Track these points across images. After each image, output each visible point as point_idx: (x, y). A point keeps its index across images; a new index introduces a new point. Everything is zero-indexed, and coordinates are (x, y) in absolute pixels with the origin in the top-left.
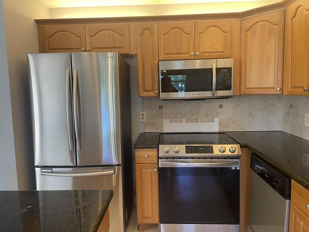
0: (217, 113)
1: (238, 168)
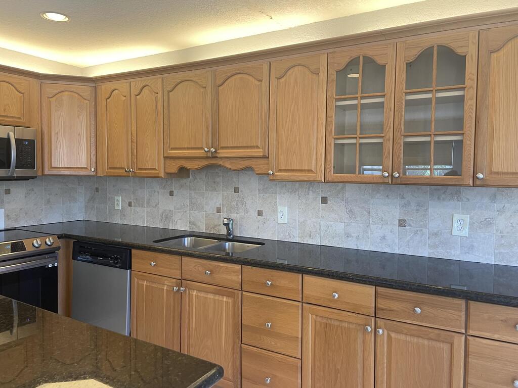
0: (3, 201)
1: (56, 265)
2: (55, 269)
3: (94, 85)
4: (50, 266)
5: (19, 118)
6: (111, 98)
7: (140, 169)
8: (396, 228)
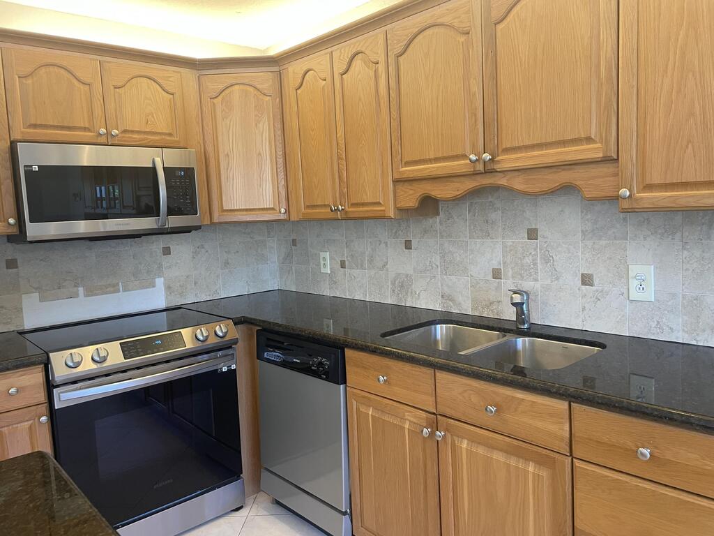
0: (160, 266)
1: (233, 367)
2: (232, 373)
3: (276, 69)
4: (225, 369)
5: (170, 135)
6: (303, 87)
7: (353, 205)
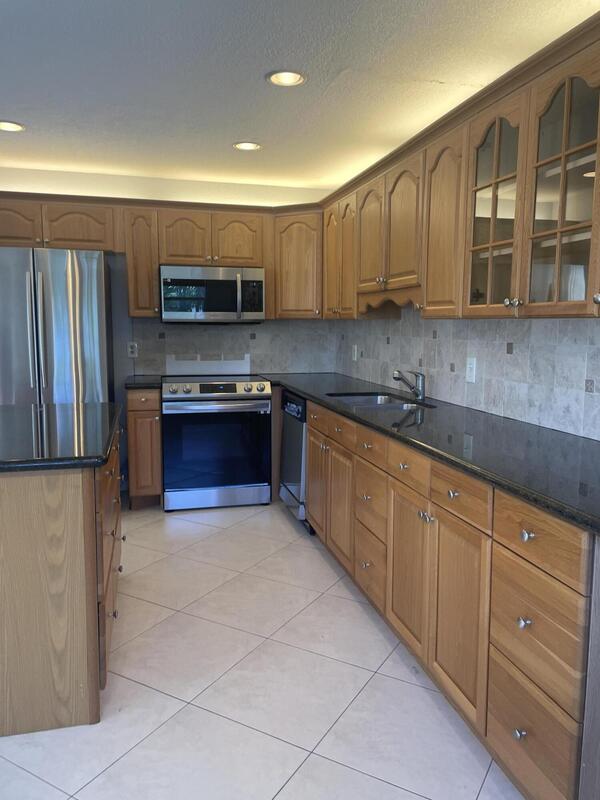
0: (248, 347)
1: (268, 412)
2: (268, 417)
3: (321, 211)
4: (263, 412)
5: (252, 259)
7: (343, 309)
8: (583, 394)
